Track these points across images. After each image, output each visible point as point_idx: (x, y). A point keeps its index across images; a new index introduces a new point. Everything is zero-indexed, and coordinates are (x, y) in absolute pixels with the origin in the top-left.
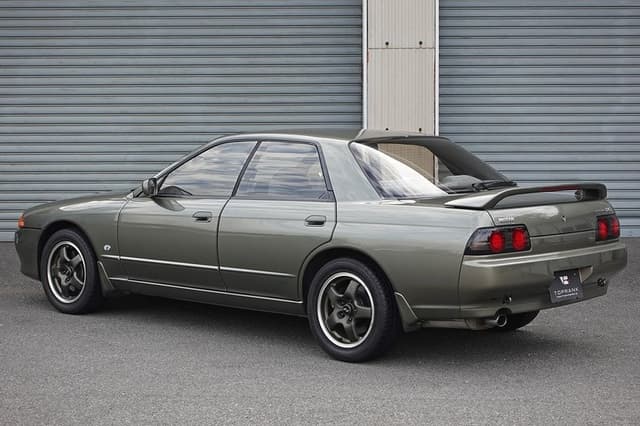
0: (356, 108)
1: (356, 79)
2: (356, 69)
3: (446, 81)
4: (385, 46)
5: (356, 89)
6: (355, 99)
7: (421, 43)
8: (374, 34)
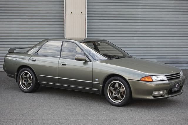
0: (62, 32)
1: (62, 23)
2: (62, 20)
3: (89, 24)
4: (71, 14)
5: (63, 26)
6: (62, 29)
7: (81, 13)
8: (67, 10)
